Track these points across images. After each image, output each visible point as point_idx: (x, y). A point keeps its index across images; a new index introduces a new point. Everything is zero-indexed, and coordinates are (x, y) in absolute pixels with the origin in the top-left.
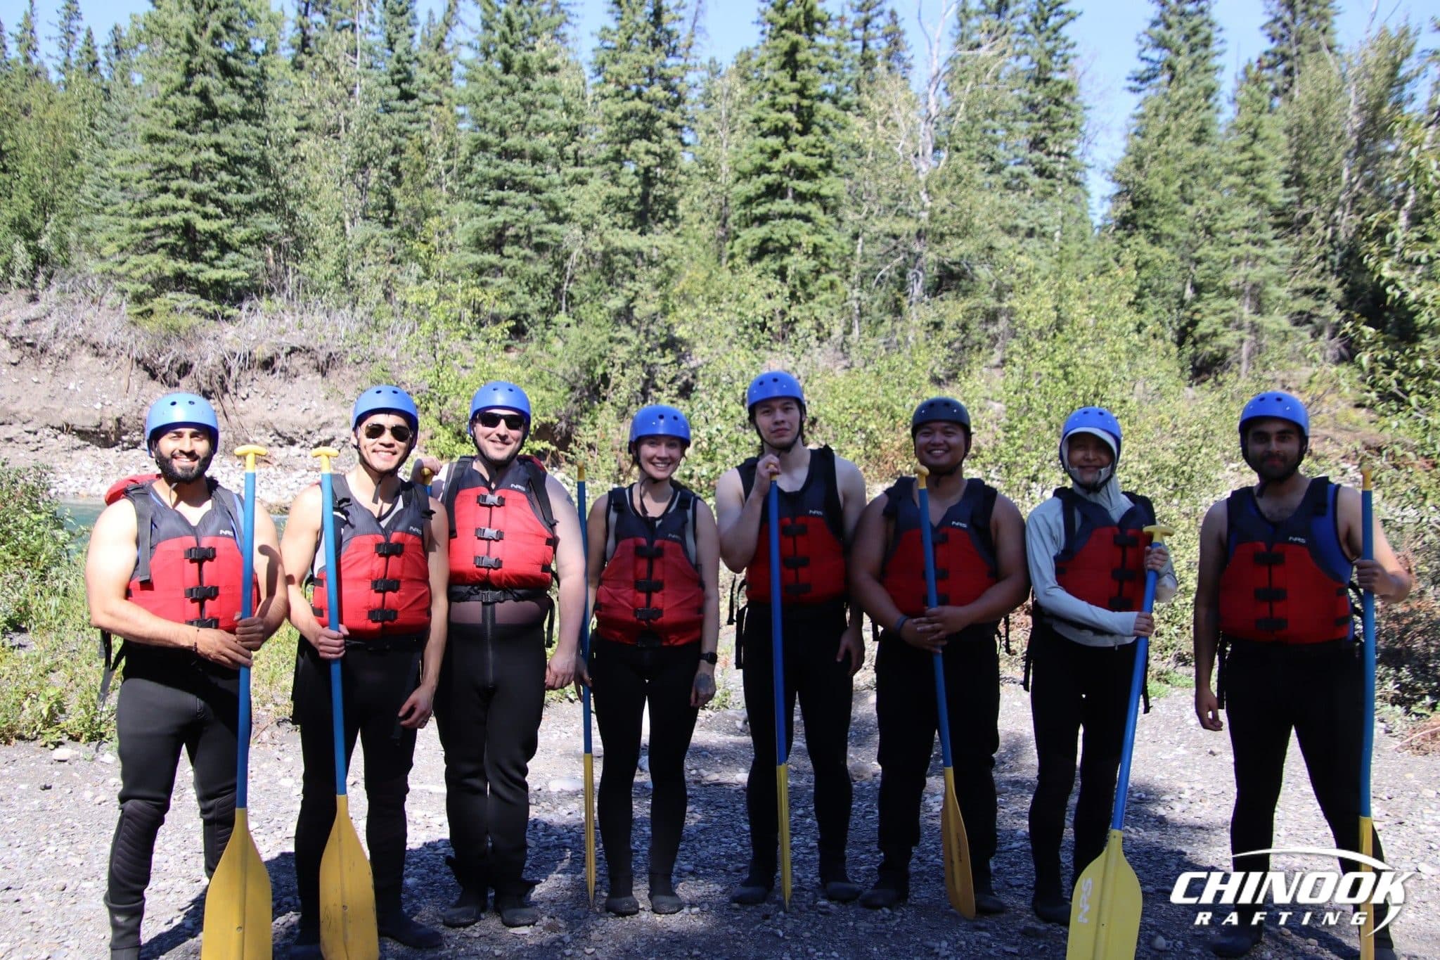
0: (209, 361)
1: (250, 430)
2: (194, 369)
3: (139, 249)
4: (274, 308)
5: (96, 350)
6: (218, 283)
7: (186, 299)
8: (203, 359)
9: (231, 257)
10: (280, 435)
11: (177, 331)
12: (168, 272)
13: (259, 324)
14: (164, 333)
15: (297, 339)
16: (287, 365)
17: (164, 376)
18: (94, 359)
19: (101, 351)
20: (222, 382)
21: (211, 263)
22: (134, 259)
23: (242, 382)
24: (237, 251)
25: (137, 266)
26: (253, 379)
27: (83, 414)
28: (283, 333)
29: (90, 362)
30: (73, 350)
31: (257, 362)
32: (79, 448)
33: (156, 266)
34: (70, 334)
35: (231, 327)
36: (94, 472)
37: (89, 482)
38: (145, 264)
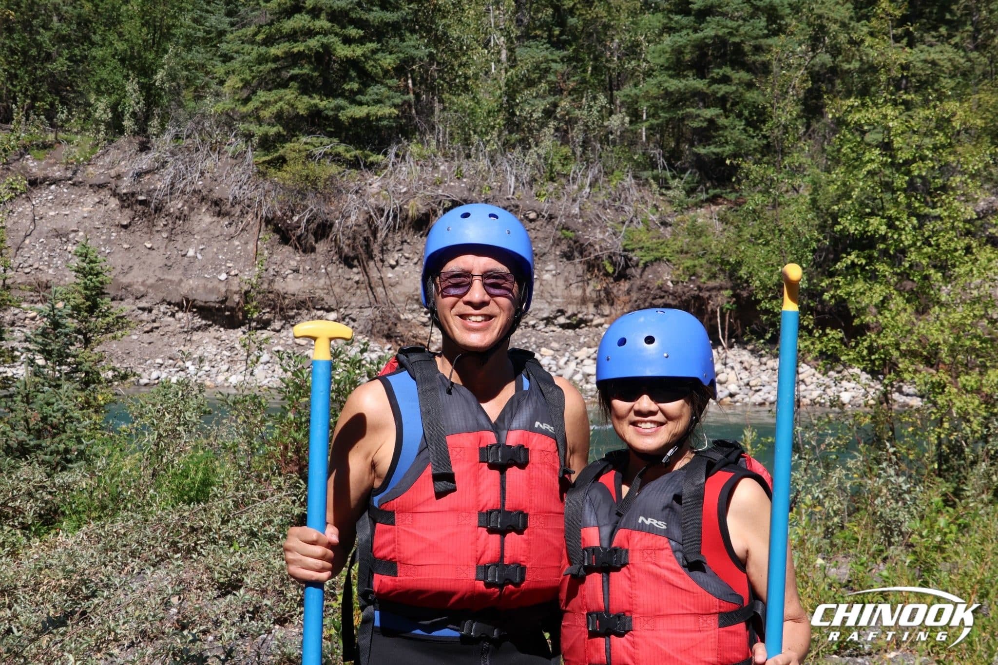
1: (401, 305)
2: (334, 229)
3: (266, 83)
4: (425, 152)
5: (219, 208)
6: (355, 121)
7: (322, 144)
8: (345, 217)
9: (374, 90)
11: (314, 183)
12: (302, 111)
13: (410, 173)
14: (298, 186)
17: (299, 239)
18: (215, 219)
19: (227, 208)
20: (367, 246)
21: (352, 98)
22: (262, 95)
23: (390, 246)
24: (381, 83)
25: (266, 104)
26: (402, 242)
27: (205, 287)
28: (437, 184)
29: (211, 223)
30: (192, 209)
31: (408, 221)
32: (199, 328)
33: (288, 104)
34: (188, 189)
35: (375, 177)
36: (218, 357)
37: (214, 370)
38: (276, 102)
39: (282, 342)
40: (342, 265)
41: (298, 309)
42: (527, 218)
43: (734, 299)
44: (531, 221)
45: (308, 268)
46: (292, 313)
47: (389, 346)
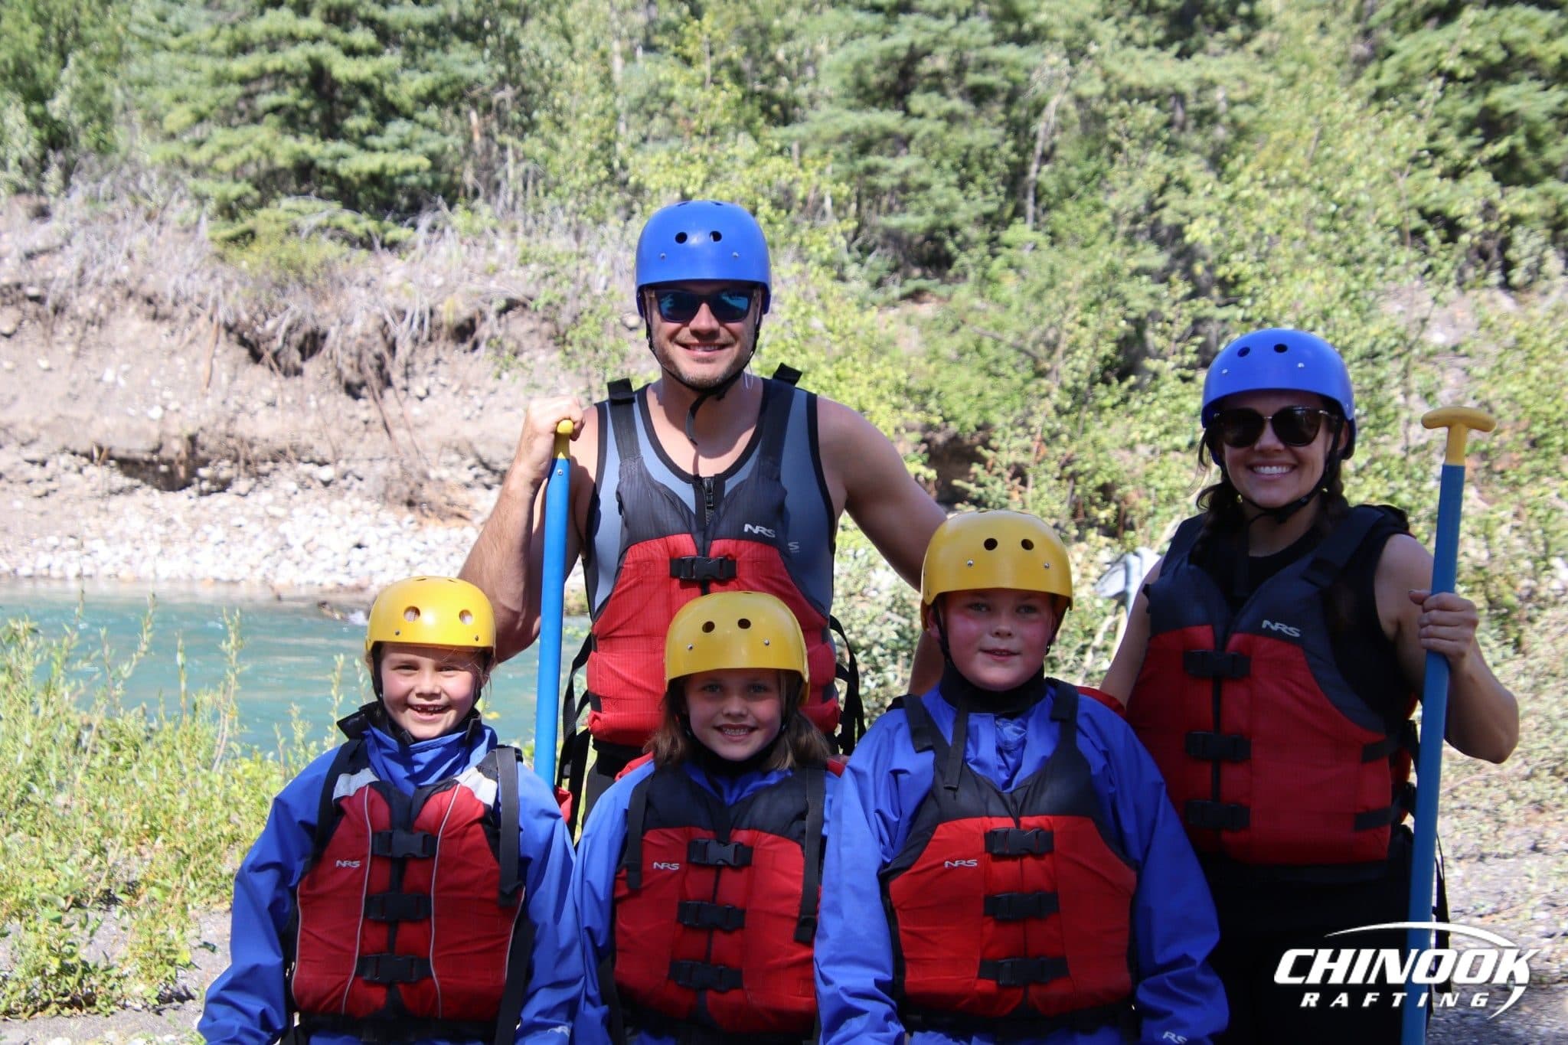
0: (357, 327)
1: (432, 456)
2: (329, 342)
3: (229, 116)
4: (477, 225)
5: (154, 308)
6: (375, 179)
7: (316, 211)
8: (346, 323)
9: (397, 128)
10: (486, 466)
11: (298, 271)
12: (282, 161)
13: (450, 256)
14: (274, 275)
15: (516, 282)
16: (500, 333)
17: (276, 355)
18: (150, 324)
19: (166, 308)
20: (381, 367)
21: (360, 141)
22: (221, 136)
23: (418, 367)
24: (409, 117)
25: (226, 149)
26: (437, 362)
27: (128, 427)
28: (493, 272)
29: (142, 331)
30: (111, 309)
31: (445, 329)
32: (121, 491)
33: (262, 148)
34: (107, 279)
35: (398, 262)
36: (147, 536)
37: (138, 555)
38: (242, 146)
39: (248, 511)
40: (343, 395)
41: (275, 461)
42: (624, 325)
43: (924, 446)
44: (631, 329)
45: (288, 399)
46: (264, 468)
47: (410, 517)
